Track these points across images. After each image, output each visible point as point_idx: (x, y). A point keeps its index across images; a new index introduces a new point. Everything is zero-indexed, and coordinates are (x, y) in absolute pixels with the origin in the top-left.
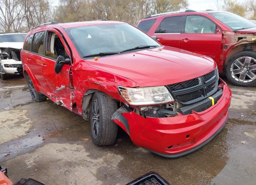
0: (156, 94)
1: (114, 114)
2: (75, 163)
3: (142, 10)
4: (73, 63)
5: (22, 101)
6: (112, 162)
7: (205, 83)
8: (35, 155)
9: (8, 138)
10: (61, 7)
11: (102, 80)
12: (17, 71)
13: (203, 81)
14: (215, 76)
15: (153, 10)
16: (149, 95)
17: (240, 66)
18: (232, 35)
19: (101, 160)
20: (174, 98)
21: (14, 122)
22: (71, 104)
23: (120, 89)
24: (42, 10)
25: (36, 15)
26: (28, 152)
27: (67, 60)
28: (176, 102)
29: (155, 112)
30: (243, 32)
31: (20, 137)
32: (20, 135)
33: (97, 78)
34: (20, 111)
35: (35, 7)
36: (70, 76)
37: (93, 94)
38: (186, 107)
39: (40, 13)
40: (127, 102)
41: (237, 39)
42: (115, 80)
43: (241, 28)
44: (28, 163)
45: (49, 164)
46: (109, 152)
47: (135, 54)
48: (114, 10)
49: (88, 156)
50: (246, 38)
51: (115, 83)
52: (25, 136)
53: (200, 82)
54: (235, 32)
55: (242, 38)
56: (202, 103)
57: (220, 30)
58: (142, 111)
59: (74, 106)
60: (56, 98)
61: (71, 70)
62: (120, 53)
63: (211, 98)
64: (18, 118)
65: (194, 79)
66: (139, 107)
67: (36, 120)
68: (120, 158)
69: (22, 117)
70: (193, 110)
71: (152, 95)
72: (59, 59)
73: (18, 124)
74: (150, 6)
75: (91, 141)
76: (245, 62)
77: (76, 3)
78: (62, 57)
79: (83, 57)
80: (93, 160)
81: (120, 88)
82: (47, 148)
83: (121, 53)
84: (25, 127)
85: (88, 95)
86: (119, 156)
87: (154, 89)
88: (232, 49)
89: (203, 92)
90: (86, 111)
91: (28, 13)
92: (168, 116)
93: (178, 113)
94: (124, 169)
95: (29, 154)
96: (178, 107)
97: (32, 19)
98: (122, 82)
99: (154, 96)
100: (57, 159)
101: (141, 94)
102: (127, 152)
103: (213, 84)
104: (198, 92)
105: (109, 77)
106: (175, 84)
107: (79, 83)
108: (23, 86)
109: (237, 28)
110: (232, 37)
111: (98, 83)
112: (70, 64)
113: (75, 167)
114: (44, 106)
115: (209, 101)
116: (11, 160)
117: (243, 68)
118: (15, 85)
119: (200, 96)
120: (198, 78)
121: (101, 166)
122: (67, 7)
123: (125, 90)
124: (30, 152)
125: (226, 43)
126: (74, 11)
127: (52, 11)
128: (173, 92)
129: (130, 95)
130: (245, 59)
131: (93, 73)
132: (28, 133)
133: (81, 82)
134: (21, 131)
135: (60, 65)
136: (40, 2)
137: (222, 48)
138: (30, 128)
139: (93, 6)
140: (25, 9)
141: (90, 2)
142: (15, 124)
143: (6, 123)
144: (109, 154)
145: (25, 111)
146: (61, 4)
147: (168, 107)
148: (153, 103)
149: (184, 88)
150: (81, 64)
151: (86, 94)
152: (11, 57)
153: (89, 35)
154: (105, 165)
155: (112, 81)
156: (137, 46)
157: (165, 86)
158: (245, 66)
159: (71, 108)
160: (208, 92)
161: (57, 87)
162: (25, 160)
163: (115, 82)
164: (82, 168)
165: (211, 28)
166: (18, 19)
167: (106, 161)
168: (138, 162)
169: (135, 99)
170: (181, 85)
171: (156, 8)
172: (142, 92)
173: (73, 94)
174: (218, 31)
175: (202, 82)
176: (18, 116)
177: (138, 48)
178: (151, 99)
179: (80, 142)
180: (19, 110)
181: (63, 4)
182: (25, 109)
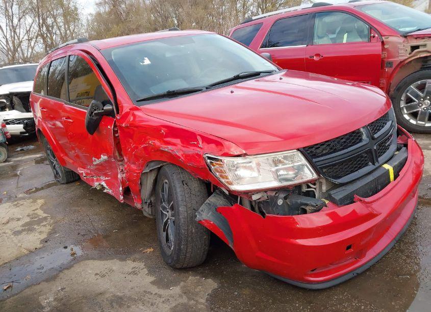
0: (280, 166)
1: (201, 208)
2: (130, 298)
3: (236, 10)
4: (118, 113)
5: (37, 183)
6: (197, 294)
7: (373, 139)
8: (57, 286)
9: (11, 253)
10: (99, 14)
11: (174, 144)
12: (24, 131)
13: (369, 135)
14: (390, 122)
15: (255, 10)
16: (268, 168)
17: (417, 97)
18: (400, 43)
19: (176, 290)
20: (318, 173)
21: (21, 223)
22: (121, 189)
23: (209, 161)
24: (67, 22)
25: (58, 31)
26: (44, 281)
27: (108, 107)
28: (321, 180)
29: (280, 202)
30: (419, 36)
31: (31, 252)
32: (32, 248)
33: (165, 139)
34: (32, 202)
35: (55, 17)
36: (115, 138)
37: (159, 169)
38: (340, 189)
39: (65, 28)
40: (225, 185)
41: (409, 50)
42: (198, 143)
43: (415, 28)
44: (44, 303)
45: (82, 303)
46: (191, 273)
47: (233, 89)
48: (189, 15)
49: (153, 283)
50: (425, 46)
51: (199, 150)
52: (40, 248)
53: (364, 137)
54: (406, 37)
55: (417, 47)
56: (370, 178)
57: (376, 35)
58: (255, 201)
59: (127, 192)
60: (95, 178)
61: (115, 126)
62: (205, 89)
63: (386, 166)
64: (28, 216)
65: (353, 132)
66: (248, 193)
67: (59, 217)
68: (211, 284)
69: (36, 212)
70: (355, 196)
71: (274, 169)
72: (92, 107)
73: (29, 227)
74: (249, 3)
75: (158, 253)
76: (426, 90)
77: (123, 6)
78: (98, 102)
79: (137, 101)
80: (162, 292)
81: (209, 158)
82: (78, 271)
83: (207, 88)
84: (41, 232)
85: (151, 171)
86: (210, 281)
87: (277, 156)
88: (400, 68)
89: (371, 156)
90: (149, 201)
91: (45, 29)
92: (307, 208)
93: (327, 202)
94: (219, 308)
95: (46, 284)
96: (324, 188)
97: (51, 39)
98: (213, 146)
99: (277, 171)
100: (96, 292)
101: (250, 168)
102: (225, 273)
103: (388, 139)
104: (362, 157)
105: (188, 137)
106: (317, 144)
107: (133, 150)
108: (38, 156)
109: (408, 29)
110: (399, 45)
111: (166, 150)
112: (114, 117)
113: (128, 307)
114: (74, 190)
115: (385, 173)
116: (16, 297)
117: (423, 101)
118: (25, 155)
119: (367, 165)
120: (359, 129)
121: (177, 302)
122: (110, 13)
123: (218, 163)
124: (47, 280)
125: (388, 58)
126: (121, 19)
127: (84, 22)
128: (314, 160)
129: (230, 170)
130: (425, 84)
131: (155, 131)
132: (46, 242)
133: (136, 148)
134: (33, 240)
135: (95, 118)
136: (63, 9)
137: (383, 67)
138: (50, 234)
139: (153, 9)
140: (39, 23)
141: (148, 2)
142: (23, 226)
143: (9, 225)
144: (190, 278)
145: (40, 202)
146: (98, 10)
147: (305, 189)
148: (275, 184)
149: (335, 151)
150: (134, 115)
151: (147, 170)
152: (12, 107)
153: (146, 58)
154: (184, 300)
155: (194, 145)
156: (236, 74)
157: (298, 150)
158: (426, 96)
159: (122, 198)
160: (380, 156)
161: (94, 159)
162: (39, 296)
163: (199, 147)
164: (142, 307)
165: (360, 33)
166: (29, 40)
167: (186, 292)
168: (246, 291)
169: (239, 178)
170: (329, 145)
171: (259, 6)
172: (253, 165)
173: (122, 170)
174: (374, 37)
175: (368, 137)
176: (29, 211)
177: (237, 78)
178: (271, 176)
179: (137, 256)
180: (31, 200)
181: (102, 10)
182: (41, 198)
